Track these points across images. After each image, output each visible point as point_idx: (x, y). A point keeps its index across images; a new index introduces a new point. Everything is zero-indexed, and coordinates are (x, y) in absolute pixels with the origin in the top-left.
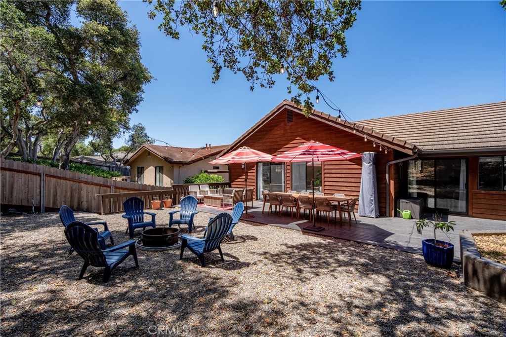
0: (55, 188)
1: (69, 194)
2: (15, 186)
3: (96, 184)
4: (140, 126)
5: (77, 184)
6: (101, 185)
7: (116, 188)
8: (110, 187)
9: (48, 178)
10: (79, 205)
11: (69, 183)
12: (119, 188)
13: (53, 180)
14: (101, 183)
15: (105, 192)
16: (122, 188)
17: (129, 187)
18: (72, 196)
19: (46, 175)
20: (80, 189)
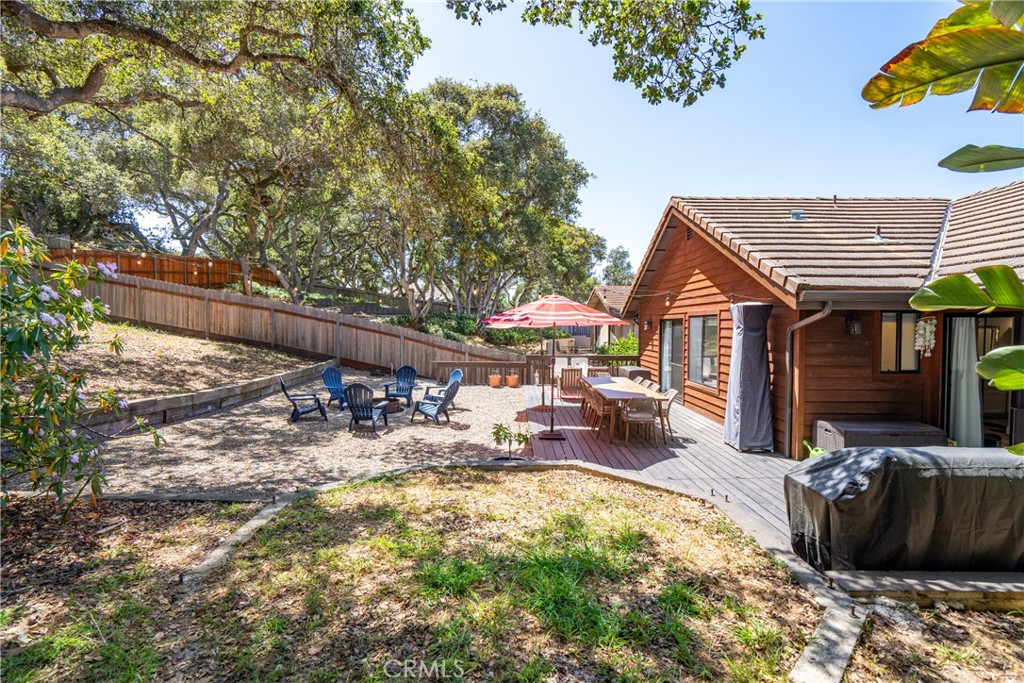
0: (412, 352)
1: (424, 359)
2: (383, 348)
3: (450, 350)
4: (621, 250)
5: (431, 348)
6: (454, 351)
7: (471, 355)
8: (464, 353)
9: (406, 341)
10: (433, 372)
11: (424, 347)
12: (475, 356)
13: (411, 343)
14: (455, 348)
15: (459, 359)
16: (478, 356)
17: (487, 355)
18: (427, 362)
19: (405, 338)
20: (434, 355)
